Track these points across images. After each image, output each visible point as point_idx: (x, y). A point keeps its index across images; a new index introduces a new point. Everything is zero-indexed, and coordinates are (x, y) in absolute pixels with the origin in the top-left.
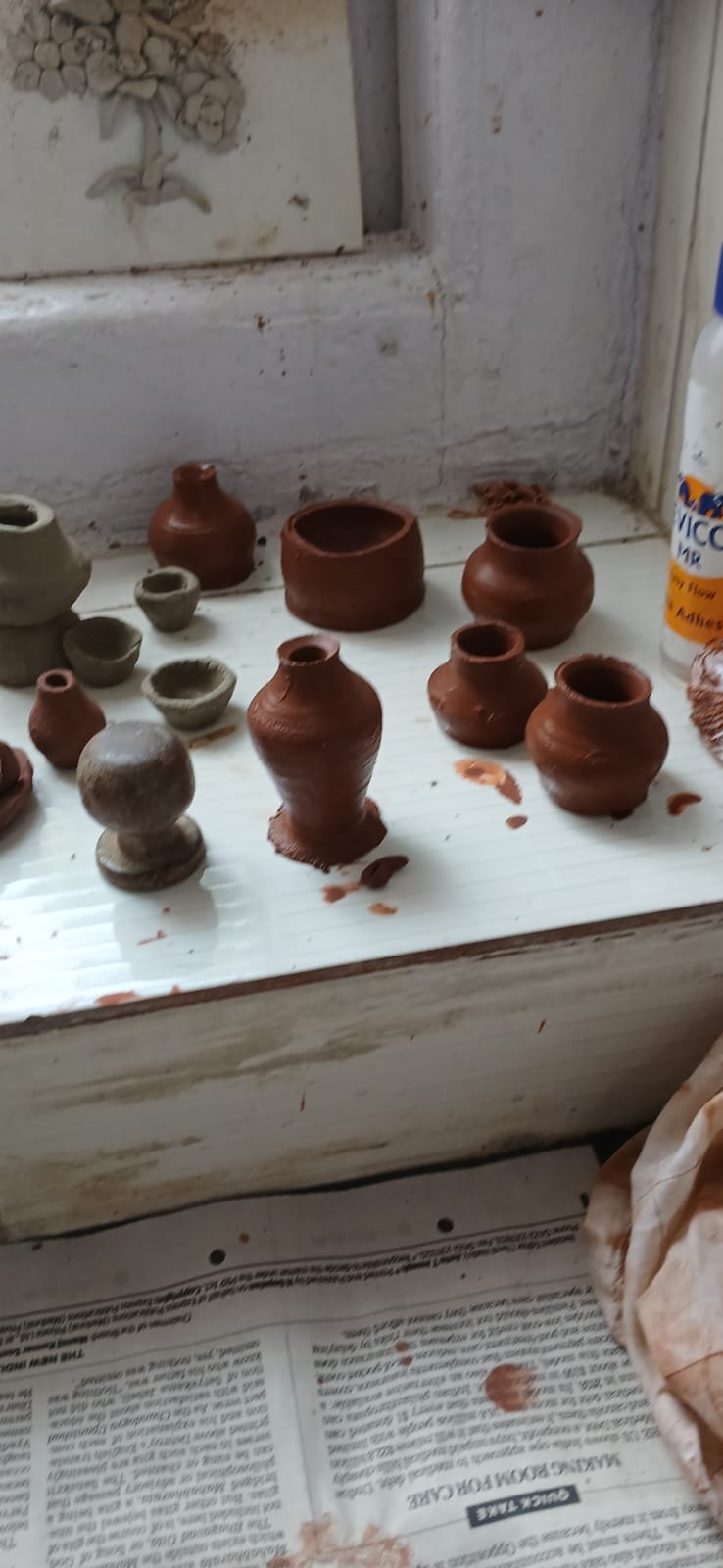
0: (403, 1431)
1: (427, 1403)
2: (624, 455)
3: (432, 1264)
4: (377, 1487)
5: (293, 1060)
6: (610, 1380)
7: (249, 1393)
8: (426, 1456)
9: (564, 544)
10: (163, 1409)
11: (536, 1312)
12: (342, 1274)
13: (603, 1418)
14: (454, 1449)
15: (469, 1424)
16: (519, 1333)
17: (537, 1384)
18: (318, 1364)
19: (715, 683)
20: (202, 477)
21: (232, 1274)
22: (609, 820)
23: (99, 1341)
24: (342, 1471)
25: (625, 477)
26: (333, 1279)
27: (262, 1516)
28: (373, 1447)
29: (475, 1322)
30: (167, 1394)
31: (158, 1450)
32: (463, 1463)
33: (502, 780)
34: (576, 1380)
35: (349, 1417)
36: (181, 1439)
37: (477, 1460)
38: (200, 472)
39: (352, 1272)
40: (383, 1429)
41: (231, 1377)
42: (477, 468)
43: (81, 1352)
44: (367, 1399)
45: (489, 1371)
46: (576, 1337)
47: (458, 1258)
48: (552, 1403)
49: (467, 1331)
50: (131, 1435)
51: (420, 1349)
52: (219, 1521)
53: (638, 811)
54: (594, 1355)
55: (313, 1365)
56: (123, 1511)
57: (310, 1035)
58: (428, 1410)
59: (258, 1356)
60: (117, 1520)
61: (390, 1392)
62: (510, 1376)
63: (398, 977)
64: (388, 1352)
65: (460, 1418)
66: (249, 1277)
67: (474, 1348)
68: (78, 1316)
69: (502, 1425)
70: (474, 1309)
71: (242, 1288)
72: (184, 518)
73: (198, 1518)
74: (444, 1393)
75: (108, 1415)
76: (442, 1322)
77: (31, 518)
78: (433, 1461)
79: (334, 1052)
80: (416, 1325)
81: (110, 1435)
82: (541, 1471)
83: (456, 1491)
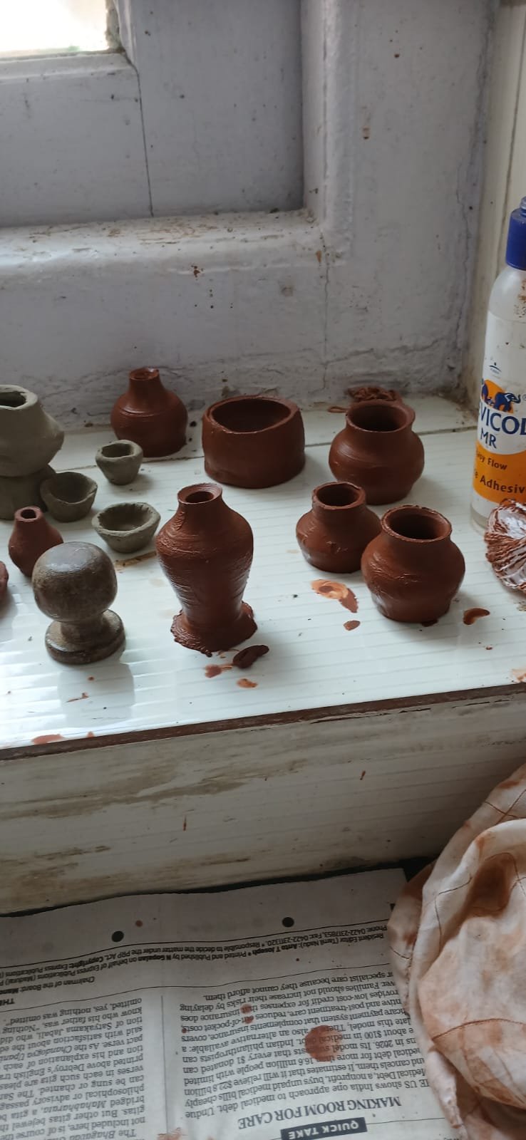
0: (240, 1071)
1: (261, 1051)
2: (458, 370)
3: (276, 950)
4: (217, 1110)
5: (178, 792)
6: (399, 1042)
7: (131, 1036)
8: (254, 1090)
9: (402, 428)
10: (68, 1044)
11: (349, 989)
12: (208, 954)
13: (390, 1070)
14: (276, 1086)
15: (290, 1068)
16: (335, 1003)
17: (344, 1042)
18: (183, 1018)
19: (504, 530)
20: (150, 377)
21: (126, 950)
22: (420, 626)
23: (27, 993)
24: (193, 1098)
25: (458, 385)
26: (202, 957)
27: (130, 1127)
28: (217, 1081)
29: (303, 994)
30: (72, 1034)
31: (59, 1074)
32: (283, 1097)
33: (345, 595)
34: (373, 1040)
35: (202, 1058)
36: (77, 1067)
37: (293, 1096)
38: (149, 373)
39: (217, 953)
40: (227, 1068)
41: (119, 1024)
42: (351, 377)
43: (12, 1000)
44: (217, 1046)
45: (309, 1031)
46: (377, 1009)
47: (295, 946)
48: (354, 1056)
49: (296, 1000)
50: (41, 1062)
51: (260, 1011)
52: (98, 1129)
53: (441, 620)
54: (389, 1023)
55: (180, 1019)
56: (30, 1117)
57: (190, 774)
58: (260, 1056)
59: (140, 1009)
60: (24, 1124)
61: (234, 1042)
62: (325, 1034)
63: (255, 734)
64: (236, 1012)
65: (283, 1064)
66: (139, 952)
67: (300, 1013)
68: (13, 974)
69: (314, 1070)
70: (302, 985)
71: (133, 960)
72: (135, 406)
73: (83, 1126)
74: (274, 1044)
75: (27, 1047)
76: (279, 992)
77: (22, 400)
78: (260, 1094)
79: (207, 787)
80: (260, 994)
81: (25, 1062)
82: (340, 1106)
83: (274, 1116)
